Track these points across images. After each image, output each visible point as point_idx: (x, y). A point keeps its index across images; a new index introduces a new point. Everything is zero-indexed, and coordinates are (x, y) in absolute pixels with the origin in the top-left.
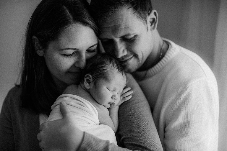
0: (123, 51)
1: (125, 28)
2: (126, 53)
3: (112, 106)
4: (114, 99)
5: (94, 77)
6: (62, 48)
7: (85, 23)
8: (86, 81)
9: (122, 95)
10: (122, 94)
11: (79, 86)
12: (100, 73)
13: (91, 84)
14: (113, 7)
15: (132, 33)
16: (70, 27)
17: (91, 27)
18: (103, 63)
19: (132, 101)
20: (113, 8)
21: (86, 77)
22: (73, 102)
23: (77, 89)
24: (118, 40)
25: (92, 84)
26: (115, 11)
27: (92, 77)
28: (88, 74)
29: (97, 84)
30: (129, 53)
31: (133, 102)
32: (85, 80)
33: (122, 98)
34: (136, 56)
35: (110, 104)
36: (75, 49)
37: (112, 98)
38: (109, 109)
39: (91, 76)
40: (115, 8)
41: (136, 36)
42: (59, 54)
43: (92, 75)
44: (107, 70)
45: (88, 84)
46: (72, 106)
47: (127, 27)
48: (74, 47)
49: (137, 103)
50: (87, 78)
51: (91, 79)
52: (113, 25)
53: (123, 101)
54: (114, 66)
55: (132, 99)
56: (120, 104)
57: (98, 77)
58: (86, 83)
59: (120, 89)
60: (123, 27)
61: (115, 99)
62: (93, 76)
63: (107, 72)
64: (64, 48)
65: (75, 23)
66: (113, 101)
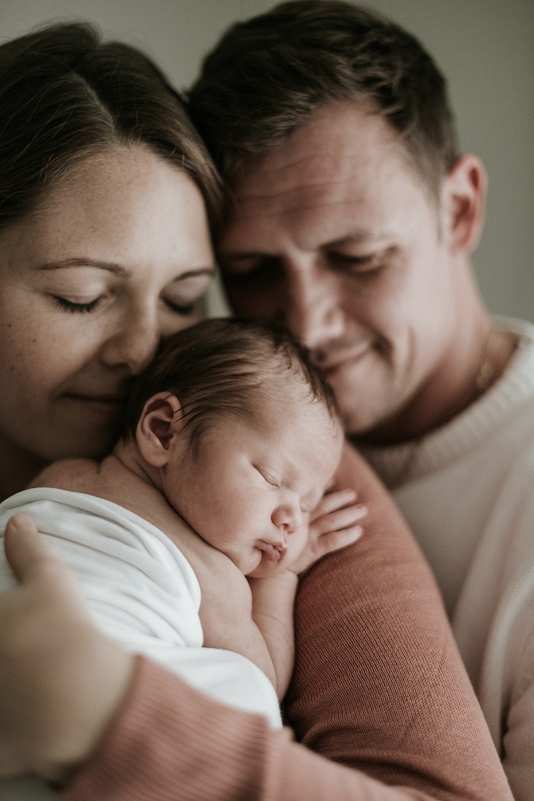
0: (329, 318)
1: (348, 202)
2: (337, 328)
3: (272, 564)
4: (282, 527)
5: (188, 409)
6: (53, 257)
7: (169, 150)
8: (147, 429)
9: (314, 523)
10: (316, 516)
11: (110, 462)
12: (225, 391)
13: (172, 441)
14: (301, 95)
15: (376, 230)
16: (101, 158)
17: (195, 177)
18: (242, 345)
19: (364, 554)
20: (300, 98)
21: (153, 407)
22: (73, 525)
23: (98, 472)
24: (304, 261)
25: (180, 443)
26: (308, 110)
27: (182, 408)
28: (162, 395)
29: (205, 439)
30: (355, 331)
31: (369, 559)
32: (145, 422)
33: (315, 534)
34: (382, 347)
35: (263, 553)
36: (113, 269)
37: (274, 519)
38: (251, 579)
39: (174, 402)
40: (313, 100)
41: (392, 250)
42: (36, 291)
43: (180, 398)
44: (258, 380)
45: (158, 442)
46: (66, 543)
47: (357, 201)
48: (111, 259)
49: (385, 563)
50: (154, 414)
51: (178, 415)
52: (289, 184)
53: (321, 552)
54: (293, 367)
55: (364, 546)
56: (304, 565)
57: (210, 409)
58: (149, 438)
59: (313, 483)
60: (337, 195)
61: (286, 526)
62: (187, 401)
63: (257, 386)
64: (61, 258)
65: (126, 144)
66: (279, 536)
